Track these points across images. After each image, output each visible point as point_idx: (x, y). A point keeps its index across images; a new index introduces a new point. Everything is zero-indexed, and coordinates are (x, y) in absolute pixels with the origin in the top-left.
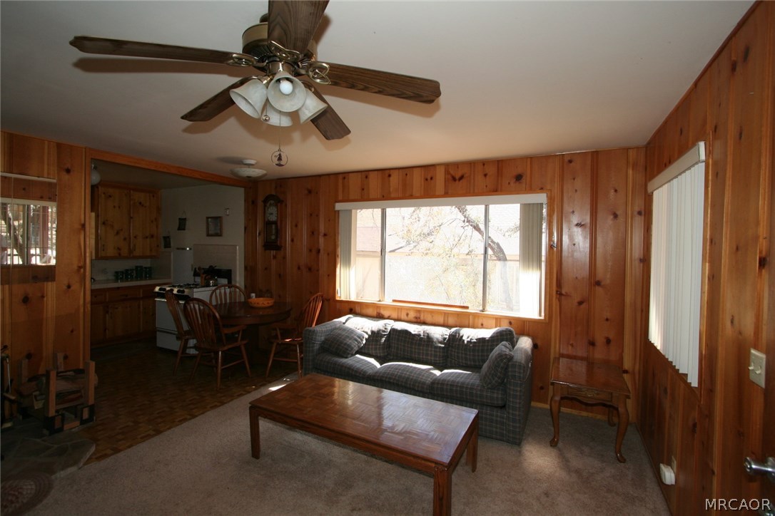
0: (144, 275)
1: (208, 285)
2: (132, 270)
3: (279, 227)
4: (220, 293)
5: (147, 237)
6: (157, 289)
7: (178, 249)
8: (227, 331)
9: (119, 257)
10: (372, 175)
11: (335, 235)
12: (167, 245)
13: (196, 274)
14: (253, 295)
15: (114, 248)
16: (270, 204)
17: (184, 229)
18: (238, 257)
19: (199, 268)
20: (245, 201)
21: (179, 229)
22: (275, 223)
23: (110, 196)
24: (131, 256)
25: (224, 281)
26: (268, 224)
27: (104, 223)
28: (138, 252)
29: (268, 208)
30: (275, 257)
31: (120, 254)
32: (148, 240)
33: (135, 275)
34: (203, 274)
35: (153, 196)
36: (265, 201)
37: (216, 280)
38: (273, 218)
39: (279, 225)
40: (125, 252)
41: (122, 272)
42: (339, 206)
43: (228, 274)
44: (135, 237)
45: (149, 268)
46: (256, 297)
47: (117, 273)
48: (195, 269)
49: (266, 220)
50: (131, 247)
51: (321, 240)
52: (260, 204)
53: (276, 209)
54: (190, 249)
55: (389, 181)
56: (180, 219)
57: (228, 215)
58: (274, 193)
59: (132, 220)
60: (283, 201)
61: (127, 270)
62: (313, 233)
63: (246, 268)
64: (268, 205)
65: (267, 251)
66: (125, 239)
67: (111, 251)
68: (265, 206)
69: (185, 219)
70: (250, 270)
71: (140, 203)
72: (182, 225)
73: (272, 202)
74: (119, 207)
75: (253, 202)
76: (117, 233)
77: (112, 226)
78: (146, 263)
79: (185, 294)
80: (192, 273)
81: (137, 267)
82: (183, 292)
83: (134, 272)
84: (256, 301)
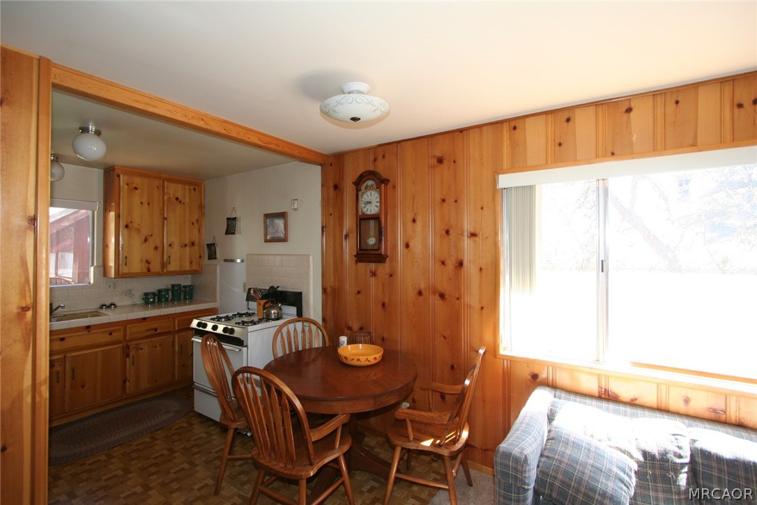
0: (182, 297)
1: (268, 319)
2: (167, 290)
3: (383, 224)
4: (288, 332)
5: (186, 245)
6: (194, 324)
7: (226, 260)
8: (315, 435)
9: (149, 272)
10: (579, 117)
11: (496, 234)
12: (212, 256)
13: (249, 298)
14: (344, 339)
15: (141, 261)
16: (366, 188)
17: (234, 234)
18: (311, 274)
19: (256, 291)
20: (322, 186)
21: (228, 233)
22: (376, 218)
23: (136, 189)
24: (163, 272)
25: (291, 311)
26: (363, 219)
27: (127, 226)
28: (173, 267)
29: (363, 193)
30: (374, 274)
31: (149, 270)
32: (187, 249)
33: (170, 297)
34: (261, 299)
35: (195, 189)
36: (358, 183)
37: (280, 309)
38: (372, 209)
39: (383, 220)
40: (156, 267)
41: (154, 294)
42: (505, 181)
43: (295, 299)
44: (170, 245)
45: (190, 286)
46: (349, 343)
47: (146, 294)
48: (250, 289)
49: (360, 213)
50: (165, 259)
51: (467, 243)
52: (349, 188)
53: (377, 195)
54: (242, 261)
55: (628, 122)
56: (228, 219)
57: (295, 209)
58: (372, 168)
59: (165, 221)
60: (388, 181)
61: (160, 291)
62: (447, 232)
63: (324, 290)
64: (363, 188)
65: (360, 265)
66: (156, 248)
67: (136, 266)
68: (358, 190)
69: (235, 218)
70: (331, 294)
71: (177, 199)
72: (231, 227)
73: (370, 183)
74: (149, 204)
75: (336, 187)
76: (146, 240)
77: (139, 231)
78: (185, 281)
79: (235, 335)
80: (245, 295)
81: (173, 286)
82: (232, 331)
83: (170, 292)
84: (351, 351)
